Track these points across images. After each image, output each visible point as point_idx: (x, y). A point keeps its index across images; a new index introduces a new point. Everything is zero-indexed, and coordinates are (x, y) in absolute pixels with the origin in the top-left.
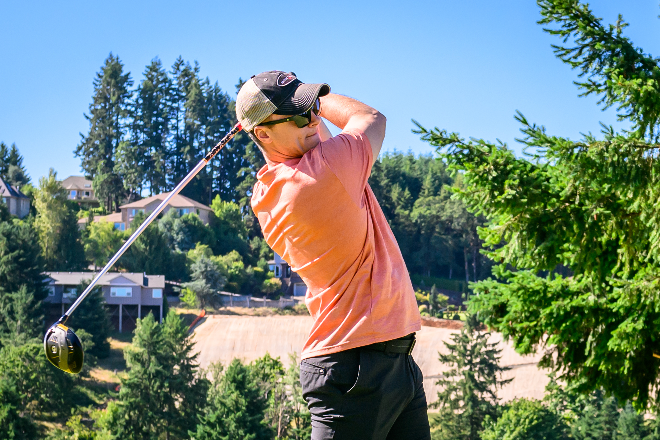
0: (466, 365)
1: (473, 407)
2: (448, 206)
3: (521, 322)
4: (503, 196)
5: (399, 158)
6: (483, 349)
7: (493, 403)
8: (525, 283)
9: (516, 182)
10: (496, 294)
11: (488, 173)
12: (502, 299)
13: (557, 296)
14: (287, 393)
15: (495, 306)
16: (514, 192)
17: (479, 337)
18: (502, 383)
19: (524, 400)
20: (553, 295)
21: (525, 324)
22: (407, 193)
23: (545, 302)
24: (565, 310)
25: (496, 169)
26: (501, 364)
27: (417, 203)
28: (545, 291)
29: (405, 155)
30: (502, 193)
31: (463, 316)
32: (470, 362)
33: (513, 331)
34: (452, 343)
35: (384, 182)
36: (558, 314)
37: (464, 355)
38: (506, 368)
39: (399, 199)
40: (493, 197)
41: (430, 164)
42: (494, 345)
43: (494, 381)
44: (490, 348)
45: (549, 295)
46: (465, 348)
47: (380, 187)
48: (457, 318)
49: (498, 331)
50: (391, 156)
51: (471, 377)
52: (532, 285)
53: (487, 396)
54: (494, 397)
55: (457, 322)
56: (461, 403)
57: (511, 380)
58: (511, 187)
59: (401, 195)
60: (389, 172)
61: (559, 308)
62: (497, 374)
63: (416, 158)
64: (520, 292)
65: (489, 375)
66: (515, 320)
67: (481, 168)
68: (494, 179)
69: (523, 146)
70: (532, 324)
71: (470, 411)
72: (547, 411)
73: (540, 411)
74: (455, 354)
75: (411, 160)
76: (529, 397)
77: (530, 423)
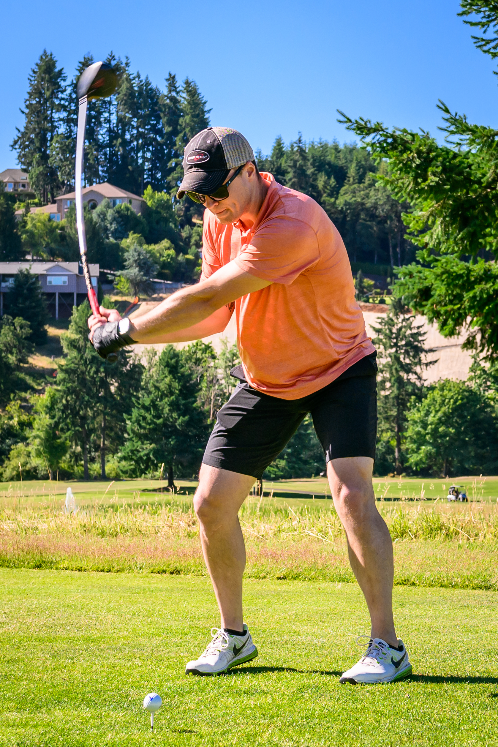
0: (391, 347)
1: (398, 389)
2: (372, 193)
3: (445, 305)
4: (427, 183)
5: (324, 147)
6: (409, 332)
7: (418, 384)
8: (448, 268)
9: (439, 169)
10: (420, 278)
11: (412, 160)
12: (427, 283)
13: (480, 280)
14: (219, 376)
15: (419, 290)
16: (437, 179)
17: (404, 320)
18: (427, 365)
19: (448, 381)
20: (476, 279)
21: (449, 307)
22: (332, 181)
23: (468, 285)
24: (488, 293)
25: (419, 157)
26: (426, 347)
27: (342, 190)
28: (468, 275)
29: (330, 144)
30: (425, 180)
31: (388, 300)
32: (396, 345)
33: (437, 315)
34: (378, 326)
35: (310, 171)
36: (481, 297)
37: (390, 338)
38: (431, 350)
39: (325, 187)
40: (417, 184)
41: (355, 153)
42: (418, 328)
43: (420, 363)
44: (415, 331)
45: (473, 279)
46: (391, 331)
47: (306, 176)
48: (382, 302)
49: (423, 314)
50: (317, 145)
51: (397, 359)
52: (455, 269)
53: (412, 377)
54: (419, 378)
55: (383, 306)
56: (388, 385)
57: (436, 362)
58: (434, 174)
59: (326, 183)
60: (314, 160)
61: (482, 292)
62: (422, 355)
63: (341, 147)
64: (444, 276)
65: (414, 357)
66: (439, 303)
67: (405, 156)
68: (418, 166)
69: (446, 134)
70: (456, 307)
71: (396, 392)
72: (471, 391)
73: (464, 391)
74: (381, 337)
75: (336, 149)
76: (454, 378)
77: (455, 402)
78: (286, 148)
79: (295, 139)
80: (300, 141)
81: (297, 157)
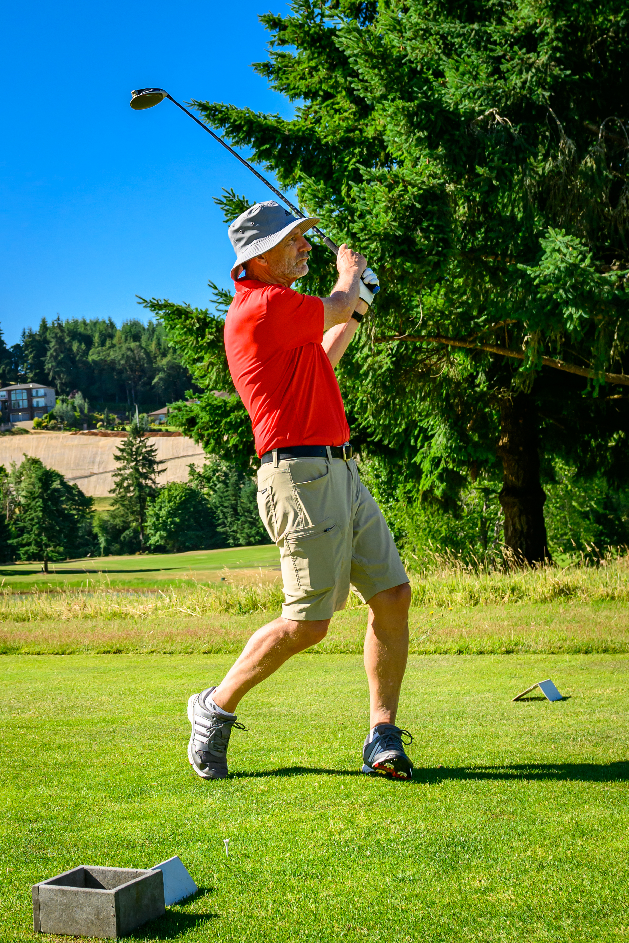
0: (133, 461)
1: (139, 491)
3: (207, 430)
4: (205, 340)
5: (76, 322)
6: (144, 450)
7: (153, 486)
8: (210, 401)
9: (214, 330)
10: (187, 411)
11: (193, 325)
12: (192, 414)
14: (11, 489)
15: (187, 420)
16: (212, 337)
17: (140, 441)
18: (159, 472)
19: (174, 483)
20: (231, 408)
21: (210, 431)
22: (83, 346)
23: (227, 414)
24: (241, 418)
25: (198, 322)
26: (157, 459)
27: (91, 352)
28: (225, 406)
29: (80, 320)
30: (203, 338)
32: (136, 459)
33: (201, 437)
34: (122, 447)
35: (67, 340)
36: (236, 422)
37: (132, 455)
38: (161, 462)
39: (78, 351)
40: (198, 342)
41: (98, 326)
42: (151, 446)
43: (153, 471)
44: (149, 449)
45: (228, 409)
46: (131, 450)
47: (65, 343)
48: (124, 429)
50: (71, 321)
51: (137, 470)
52: (215, 402)
53: (149, 482)
54: (154, 482)
55: (123, 432)
56: (132, 488)
57: (165, 470)
58: (211, 334)
59: (79, 347)
60: (69, 332)
61: (236, 418)
62: (155, 466)
63: (88, 322)
64: (208, 408)
65: (149, 467)
66: (202, 428)
67: (188, 322)
68: (198, 329)
70: (216, 430)
71: (137, 494)
72: (191, 490)
73: (187, 490)
74: (125, 454)
75: (85, 323)
76: (178, 481)
77: (180, 499)
78: (49, 324)
79: (55, 318)
80: (58, 319)
81: (58, 331)
